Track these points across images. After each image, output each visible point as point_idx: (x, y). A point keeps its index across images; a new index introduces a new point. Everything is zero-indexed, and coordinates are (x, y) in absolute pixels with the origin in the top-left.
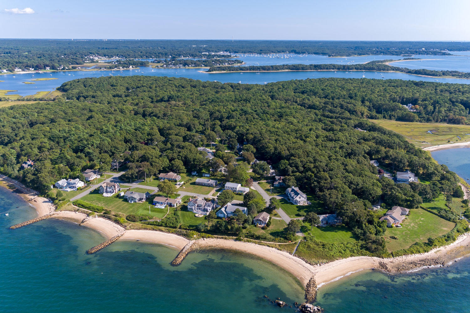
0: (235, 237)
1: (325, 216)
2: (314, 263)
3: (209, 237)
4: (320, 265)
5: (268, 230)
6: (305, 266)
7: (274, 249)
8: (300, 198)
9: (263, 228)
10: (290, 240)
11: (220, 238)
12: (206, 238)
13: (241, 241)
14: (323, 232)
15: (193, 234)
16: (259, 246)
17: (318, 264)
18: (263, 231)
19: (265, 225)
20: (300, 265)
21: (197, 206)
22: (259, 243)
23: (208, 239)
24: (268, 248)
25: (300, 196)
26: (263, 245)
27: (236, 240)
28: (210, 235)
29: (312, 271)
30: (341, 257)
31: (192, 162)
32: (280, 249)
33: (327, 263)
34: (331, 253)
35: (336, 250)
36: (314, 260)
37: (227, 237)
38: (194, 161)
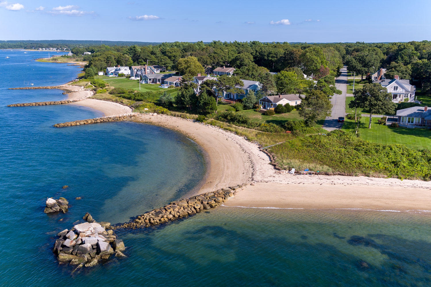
0: (197, 116)
1: (423, 108)
2: (286, 166)
3: (163, 113)
4: (298, 173)
5: (273, 117)
6: (257, 167)
7: (241, 138)
8: (396, 88)
9: (264, 114)
10: (291, 129)
12: (158, 113)
13: (201, 122)
14: (395, 133)
15: (145, 106)
16: (224, 132)
17: (293, 170)
18: (260, 116)
19: (273, 109)
20: (248, 164)
23: (159, 116)
24: (233, 134)
25: (396, 85)
26: (230, 130)
27: (197, 120)
28: (165, 110)
29: (257, 177)
30: (388, 173)
31: (266, 58)
32: (250, 137)
33: (327, 174)
34: (363, 160)
35: (386, 159)
36: (296, 162)
37: (188, 115)
38: (268, 56)
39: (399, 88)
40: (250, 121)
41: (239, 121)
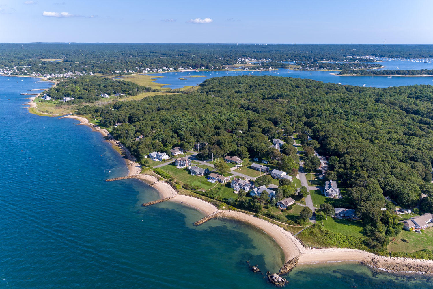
0: (254, 214)
1: (344, 209)
2: (307, 246)
3: (234, 210)
4: (312, 248)
5: (286, 213)
6: (298, 246)
7: (281, 228)
8: (332, 191)
9: (282, 211)
10: (300, 224)
11: (243, 212)
12: (232, 210)
13: (258, 217)
14: (336, 223)
15: (223, 205)
16: (271, 224)
17: (310, 248)
18: (281, 213)
19: (285, 208)
20: (294, 245)
21: (238, 185)
22: (272, 222)
23: (233, 211)
24: (277, 226)
25: (332, 189)
26: (274, 224)
27: (255, 216)
28: (235, 208)
29: (302, 252)
30: (337, 246)
31: (255, 150)
32: (286, 229)
33: (320, 248)
34: (329, 241)
35: (336, 240)
36: (309, 243)
37: (248, 212)
38: (257, 149)
39: (333, 190)
40: (280, 218)
41: (276, 218)
